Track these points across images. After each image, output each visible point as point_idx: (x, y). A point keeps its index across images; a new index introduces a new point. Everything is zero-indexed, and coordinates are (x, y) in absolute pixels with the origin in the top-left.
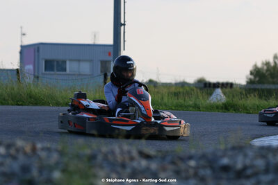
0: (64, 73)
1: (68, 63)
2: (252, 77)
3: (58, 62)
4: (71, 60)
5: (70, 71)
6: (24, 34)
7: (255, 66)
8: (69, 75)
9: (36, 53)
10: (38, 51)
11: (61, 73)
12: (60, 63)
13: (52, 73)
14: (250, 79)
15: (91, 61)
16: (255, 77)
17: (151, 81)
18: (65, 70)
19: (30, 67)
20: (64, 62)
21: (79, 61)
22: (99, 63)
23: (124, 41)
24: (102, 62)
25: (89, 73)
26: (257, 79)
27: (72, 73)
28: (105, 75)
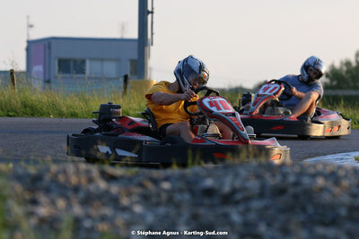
0: (83, 76)
1: (88, 63)
2: (328, 81)
3: (75, 61)
4: (92, 59)
5: (91, 73)
6: (31, 26)
7: (333, 66)
8: (89, 78)
9: (47, 51)
10: (49, 47)
11: (80, 76)
12: (78, 63)
13: (68, 75)
14: (326, 84)
15: (118, 60)
16: (332, 81)
18: (82, 71)
19: (38, 68)
20: (83, 62)
21: (102, 60)
22: (128, 64)
23: (152, 34)
24: (132, 61)
25: (115, 76)
26: (335, 83)
27: (93, 76)
28: (126, 78)
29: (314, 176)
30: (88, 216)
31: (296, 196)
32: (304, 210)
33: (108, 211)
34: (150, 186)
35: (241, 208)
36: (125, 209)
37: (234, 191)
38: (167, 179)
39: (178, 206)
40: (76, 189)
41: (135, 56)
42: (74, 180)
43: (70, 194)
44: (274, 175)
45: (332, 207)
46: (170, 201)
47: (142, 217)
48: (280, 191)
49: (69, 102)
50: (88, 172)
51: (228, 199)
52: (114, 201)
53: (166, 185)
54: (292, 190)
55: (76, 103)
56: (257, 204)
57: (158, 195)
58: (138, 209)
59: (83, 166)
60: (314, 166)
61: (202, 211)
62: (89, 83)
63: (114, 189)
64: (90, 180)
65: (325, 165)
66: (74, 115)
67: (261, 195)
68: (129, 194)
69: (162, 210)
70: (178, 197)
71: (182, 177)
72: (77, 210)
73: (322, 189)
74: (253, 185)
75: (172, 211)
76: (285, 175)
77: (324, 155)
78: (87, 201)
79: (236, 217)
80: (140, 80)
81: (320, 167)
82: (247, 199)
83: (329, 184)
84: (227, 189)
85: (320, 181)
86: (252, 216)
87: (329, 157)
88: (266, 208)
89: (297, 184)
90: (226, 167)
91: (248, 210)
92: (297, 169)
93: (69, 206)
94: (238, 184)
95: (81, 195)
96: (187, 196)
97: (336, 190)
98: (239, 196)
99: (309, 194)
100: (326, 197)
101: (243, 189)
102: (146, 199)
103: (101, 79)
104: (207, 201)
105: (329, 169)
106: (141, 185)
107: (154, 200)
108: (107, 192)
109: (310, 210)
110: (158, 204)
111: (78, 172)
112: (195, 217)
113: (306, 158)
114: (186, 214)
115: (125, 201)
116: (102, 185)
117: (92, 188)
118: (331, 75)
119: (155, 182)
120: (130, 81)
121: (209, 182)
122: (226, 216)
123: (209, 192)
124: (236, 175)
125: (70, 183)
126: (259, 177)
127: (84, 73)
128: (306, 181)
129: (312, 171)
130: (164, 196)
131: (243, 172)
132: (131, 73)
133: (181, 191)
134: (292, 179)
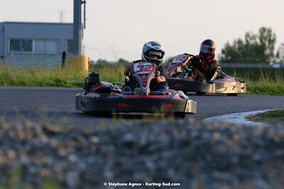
0: (30, 52)
1: (34, 42)
2: (224, 56)
3: (24, 41)
4: (37, 39)
5: (36, 51)
7: (228, 44)
8: (35, 54)
9: (2, 33)
10: (3, 30)
11: (27, 52)
12: (26, 42)
13: (18, 52)
14: (222, 58)
15: (57, 40)
16: (227, 56)
17: (121, 61)
18: (30, 49)
20: (30, 41)
21: (45, 40)
22: (66, 42)
23: (85, 19)
24: (69, 41)
25: (55, 53)
26: (229, 58)
27: (38, 52)
28: (64, 54)
29: (212, 131)
30: (34, 164)
31: (198, 148)
32: (204, 158)
33: (49, 160)
34: (83, 140)
35: (155, 157)
36: (62, 158)
37: (149, 144)
38: (96, 134)
39: (104, 155)
40: (24, 143)
41: (71, 37)
42: (22, 135)
43: (19, 146)
44: (180, 131)
45: (226, 156)
46: (98, 151)
47: (76, 164)
48: (186, 144)
49: (19, 73)
50: (33, 129)
51: (144, 150)
52: (54, 152)
53: (95, 139)
54: (195, 143)
55: (25, 74)
56: (167, 154)
57: (89, 147)
58: (73, 158)
59: (29, 124)
60: (212, 124)
61: (123, 160)
62: (35, 57)
63: (54, 142)
64: (35, 135)
65: (221, 123)
66: (23, 84)
67: (170, 147)
68: (66, 146)
69: (91, 159)
70: (104, 148)
71: (108, 133)
72: (25, 159)
73: (218, 142)
74: (164, 139)
75: (100, 160)
76: (189, 131)
77: (221, 115)
78: (33, 152)
79: (150, 164)
80: (75, 56)
81: (217, 125)
82: (159, 150)
83: (224, 138)
84: (143, 142)
85: (217, 136)
86: (163, 164)
87: (225, 116)
88: (174, 157)
89: (199, 138)
90: (142, 125)
91: (160, 159)
92: (198, 126)
93: (18, 156)
94: (152, 138)
95: (28, 147)
96: (111, 148)
97: (230, 143)
98: (153, 148)
99: (208, 146)
100: (221, 149)
101: (156, 142)
102: (79, 150)
103: (44, 55)
104: (127, 152)
105: (224, 126)
106: (75, 139)
107: (85, 151)
108: (48, 145)
109: (209, 158)
110: (88, 155)
111: (25, 129)
112: (118, 164)
113: (206, 117)
114: (111, 161)
115: (62, 152)
116: (44, 139)
117: (36, 141)
118: (226, 52)
119: (87, 136)
120: (68, 57)
121: (129, 137)
122: (142, 163)
123: (129, 145)
124: (151, 131)
125: (19, 138)
126: (168, 132)
127: (31, 51)
128: (206, 135)
129: (210, 127)
130: (93, 148)
131: (156, 129)
132: (68, 50)
133: (107, 144)
134: (194, 134)
